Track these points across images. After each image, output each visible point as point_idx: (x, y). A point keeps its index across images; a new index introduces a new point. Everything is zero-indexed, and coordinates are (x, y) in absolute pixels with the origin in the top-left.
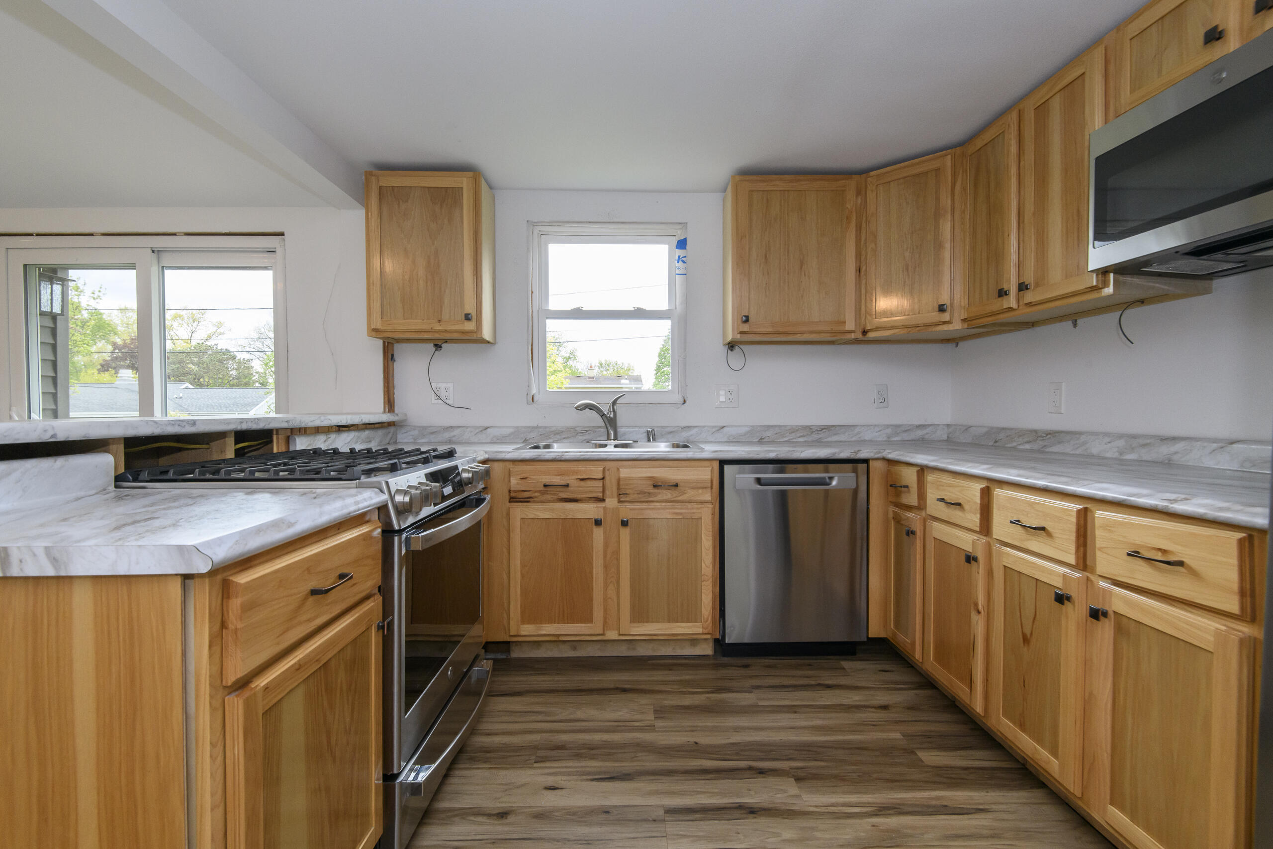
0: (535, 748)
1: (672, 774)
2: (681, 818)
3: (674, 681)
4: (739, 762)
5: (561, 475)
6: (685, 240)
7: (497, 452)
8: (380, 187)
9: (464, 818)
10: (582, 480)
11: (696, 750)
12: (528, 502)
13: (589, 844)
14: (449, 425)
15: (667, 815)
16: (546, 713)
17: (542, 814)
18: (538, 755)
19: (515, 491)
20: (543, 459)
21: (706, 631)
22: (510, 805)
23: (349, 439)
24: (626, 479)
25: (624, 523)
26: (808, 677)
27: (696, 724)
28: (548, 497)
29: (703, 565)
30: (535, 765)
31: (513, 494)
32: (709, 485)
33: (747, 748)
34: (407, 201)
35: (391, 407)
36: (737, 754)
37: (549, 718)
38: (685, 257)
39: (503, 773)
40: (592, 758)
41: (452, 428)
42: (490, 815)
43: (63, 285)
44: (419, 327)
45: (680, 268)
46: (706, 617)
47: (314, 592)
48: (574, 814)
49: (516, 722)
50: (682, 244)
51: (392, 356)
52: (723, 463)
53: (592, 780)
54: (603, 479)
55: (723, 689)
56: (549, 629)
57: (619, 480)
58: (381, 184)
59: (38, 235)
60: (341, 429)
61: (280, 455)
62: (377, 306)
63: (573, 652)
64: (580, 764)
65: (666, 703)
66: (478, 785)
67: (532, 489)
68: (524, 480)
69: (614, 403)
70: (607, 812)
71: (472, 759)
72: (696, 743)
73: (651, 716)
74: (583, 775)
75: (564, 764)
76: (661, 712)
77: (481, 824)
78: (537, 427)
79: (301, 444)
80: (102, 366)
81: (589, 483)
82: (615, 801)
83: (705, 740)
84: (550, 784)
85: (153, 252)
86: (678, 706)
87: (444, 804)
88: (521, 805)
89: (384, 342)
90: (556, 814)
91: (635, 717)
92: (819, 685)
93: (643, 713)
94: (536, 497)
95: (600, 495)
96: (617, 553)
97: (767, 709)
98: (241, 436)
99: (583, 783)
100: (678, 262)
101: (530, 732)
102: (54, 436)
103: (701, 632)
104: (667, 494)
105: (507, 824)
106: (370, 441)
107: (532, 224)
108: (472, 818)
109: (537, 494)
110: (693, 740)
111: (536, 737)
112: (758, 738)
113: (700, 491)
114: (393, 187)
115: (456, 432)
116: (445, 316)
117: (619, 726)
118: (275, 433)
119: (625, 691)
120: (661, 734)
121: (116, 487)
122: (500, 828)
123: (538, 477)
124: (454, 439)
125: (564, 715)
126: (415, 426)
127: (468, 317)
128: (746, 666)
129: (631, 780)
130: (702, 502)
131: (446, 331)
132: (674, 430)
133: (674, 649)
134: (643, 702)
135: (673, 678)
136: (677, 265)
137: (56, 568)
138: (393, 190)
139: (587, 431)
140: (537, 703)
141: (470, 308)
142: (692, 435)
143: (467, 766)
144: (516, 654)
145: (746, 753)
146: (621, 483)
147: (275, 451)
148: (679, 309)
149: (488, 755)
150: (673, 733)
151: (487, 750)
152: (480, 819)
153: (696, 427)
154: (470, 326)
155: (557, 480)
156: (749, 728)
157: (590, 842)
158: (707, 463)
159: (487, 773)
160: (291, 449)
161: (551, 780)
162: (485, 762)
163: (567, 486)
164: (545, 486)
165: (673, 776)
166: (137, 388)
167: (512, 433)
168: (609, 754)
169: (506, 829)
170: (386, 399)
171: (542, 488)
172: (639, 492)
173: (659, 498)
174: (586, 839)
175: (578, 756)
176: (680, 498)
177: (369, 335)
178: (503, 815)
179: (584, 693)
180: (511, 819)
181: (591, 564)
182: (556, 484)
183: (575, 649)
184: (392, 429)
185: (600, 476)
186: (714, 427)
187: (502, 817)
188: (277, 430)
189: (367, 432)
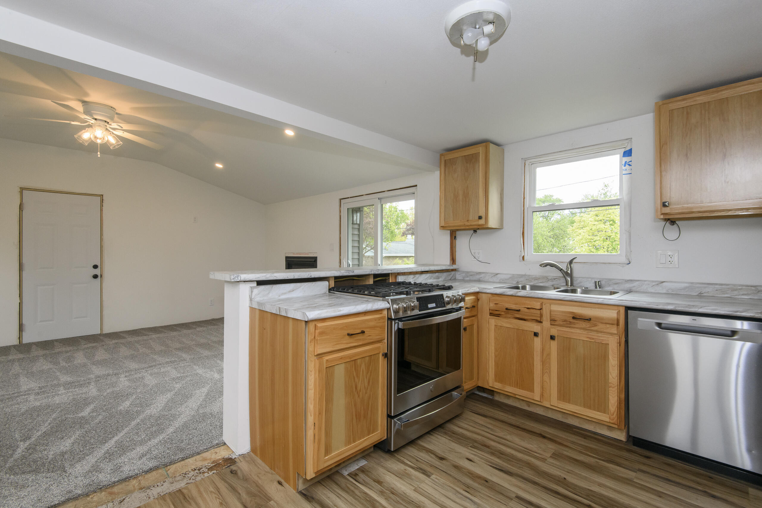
0: (475, 441)
1: (535, 484)
2: (521, 503)
3: (580, 444)
4: (585, 500)
5: (515, 304)
6: (631, 150)
7: (484, 288)
8: (445, 160)
9: (427, 452)
10: (528, 308)
11: (563, 482)
12: (499, 317)
13: (468, 488)
14: (480, 272)
15: (516, 498)
16: (492, 430)
17: (457, 467)
18: (474, 444)
19: (492, 310)
20: (506, 294)
21: (612, 422)
22: (447, 457)
23: (426, 277)
24: (554, 311)
25: (552, 338)
26: (698, 483)
27: (574, 470)
28: (509, 316)
29: (610, 376)
30: (470, 448)
31: (491, 312)
32: (616, 322)
33: (598, 496)
34: (456, 164)
35: (454, 262)
36: (588, 496)
37: (491, 432)
38: (631, 161)
39: (453, 444)
40: (499, 458)
41: (480, 273)
42: (437, 456)
43: (360, 213)
44: (459, 224)
45: (626, 170)
46: (612, 412)
47: (348, 335)
48: (472, 474)
49: (475, 428)
50: (628, 153)
51: (455, 237)
52: (628, 308)
53: (491, 466)
54: (541, 309)
55: (614, 462)
56: (510, 389)
57: (551, 311)
58: (445, 159)
59: (350, 198)
60: (423, 272)
61: (393, 284)
62: (443, 215)
63: (528, 407)
64: (490, 457)
65: (565, 453)
66: (441, 443)
67: (501, 310)
68: (496, 305)
69: (571, 262)
70: (487, 481)
71: (446, 433)
72: (565, 479)
73: (549, 455)
74: (488, 462)
75: (483, 453)
76: (556, 456)
77: (431, 457)
78: (525, 275)
79: (400, 279)
80: (403, 233)
81: (532, 311)
82: (494, 479)
83: (571, 479)
84: (470, 458)
85: (379, 199)
86: (571, 457)
87: (421, 443)
88: (451, 459)
89: (451, 231)
90: (464, 470)
91: (539, 452)
92: (705, 492)
93: (545, 451)
94: (502, 315)
95: (539, 319)
96: (549, 355)
97: (637, 486)
98: (375, 276)
99: (485, 465)
100: (625, 166)
101: (478, 434)
102: (311, 276)
103: (608, 421)
104: (584, 324)
105: (441, 463)
106: (439, 278)
107: (525, 160)
108: (430, 454)
109: (503, 313)
110: (563, 476)
111: (479, 438)
112: (611, 496)
113: (608, 326)
114: (450, 159)
115: (482, 275)
116: (471, 218)
117: (527, 452)
118: (390, 275)
119: (544, 437)
120: (546, 465)
121: (329, 292)
122: (437, 463)
123: (504, 304)
124: (481, 279)
125: (501, 434)
126: (463, 271)
127: (480, 218)
128: (648, 457)
129: (511, 476)
130: (612, 334)
131: (471, 225)
132: (619, 282)
133: (594, 427)
134: (550, 446)
135: (583, 443)
136: (624, 168)
137: (286, 314)
138: (450, 160)
139: (555, 279)
140: (491, 424)
141: (482, 213)
142: (634, 287)
143: (442, 435)
144: (497, 398)
145: (594, 498)
146: (552, 313)
147: (390, 281)
148: (625, 197)
149: (453, 435)
150: (555, 468)
151: (454, 433)
152: (432, 456)
153: (638, 281)
154: (482, 222)
155: (514, 307)
156: (611, 488)
157: (469, 487)
158: (616, 308)
159: (447, 441)
160: (397, 281)
161: (471, 457)
162: (450, 437)
163: (519, 311)
164: (507, 309)
165: (535, 485)
166: (414, 243)
167: (510, 278)
168: (509, 460)
169: (439, 464)
170: (451, 258)
171: (505, 310)
172: (563, 320)
173: (577, 326)
174: (468, 485)
175: (492, 454)
176: (592, 328)
177: (440, 229)
178: (442, 459)
179: (519, 429)
180: (444, 462)
181: (533, 358)
182: (513, 309)
183: (529, 406)
184: (453, 273)
185: (539, 307)
186: (653, 281)
187: (441, 459)
188: (391, 273)
189: (437, 274)
